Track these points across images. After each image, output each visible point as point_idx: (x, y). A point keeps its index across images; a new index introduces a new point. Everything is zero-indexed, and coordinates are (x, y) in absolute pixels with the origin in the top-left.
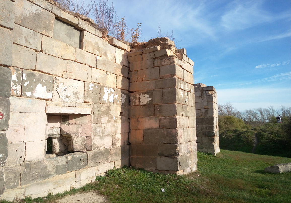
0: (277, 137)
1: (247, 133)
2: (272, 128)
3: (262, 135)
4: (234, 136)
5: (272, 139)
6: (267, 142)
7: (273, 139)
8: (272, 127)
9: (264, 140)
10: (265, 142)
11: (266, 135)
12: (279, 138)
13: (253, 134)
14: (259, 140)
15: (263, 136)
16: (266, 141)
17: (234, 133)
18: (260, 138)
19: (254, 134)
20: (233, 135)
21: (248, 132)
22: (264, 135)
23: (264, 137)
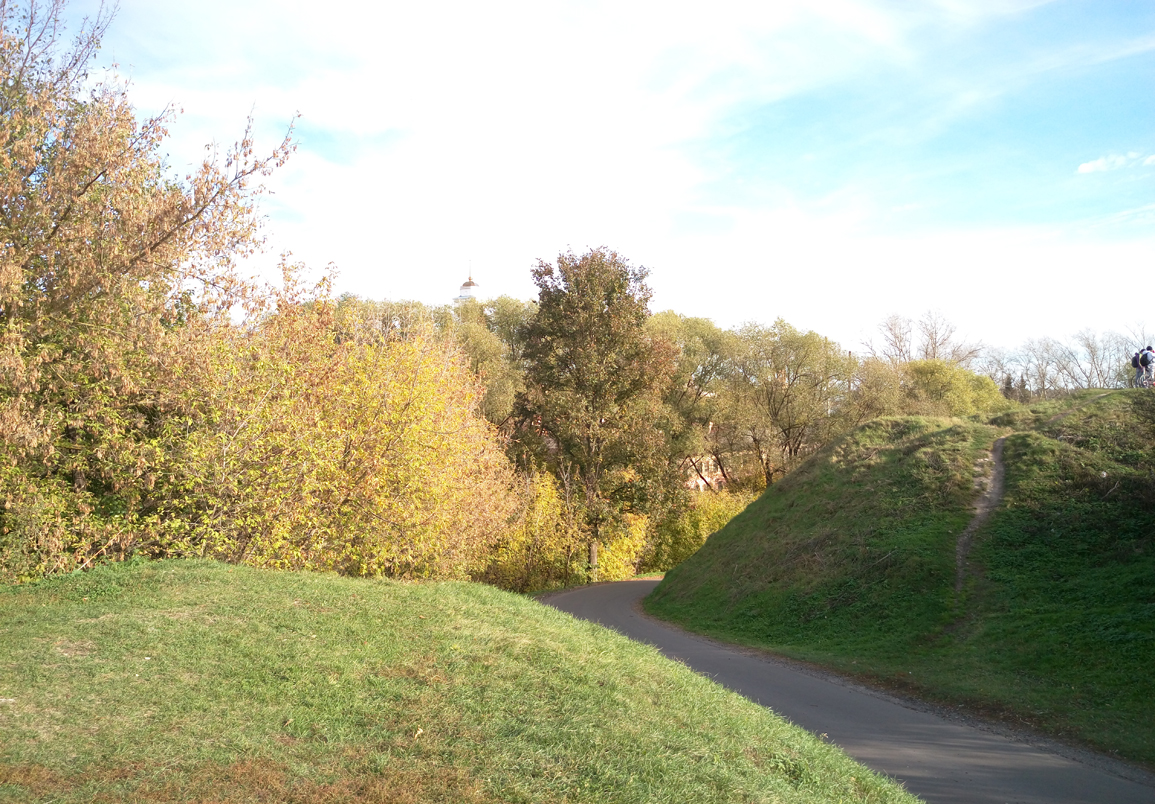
0: (1117, 460)
1: (956, 438)
2: (1099, 413)
3: (1034, 453)
4: (884, 459)
5: (1086, 475)
6: (1053, 491)
7: (1092, 471)
8: (1100, 409)
9: (1036, 480)
10: (1043, 491)
11: (1053, 452)
12: (1124, 470)
13: (985, 446)
14: (1008, 480)
15: (1037, 457)
16: (1048, 484)
17: (891, 439)
18: (1018, 469)
19: (991, 448)
20: (880, 452)
21: (958, 433)
22: (1044, 452)
23: (1041, 463)
